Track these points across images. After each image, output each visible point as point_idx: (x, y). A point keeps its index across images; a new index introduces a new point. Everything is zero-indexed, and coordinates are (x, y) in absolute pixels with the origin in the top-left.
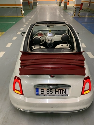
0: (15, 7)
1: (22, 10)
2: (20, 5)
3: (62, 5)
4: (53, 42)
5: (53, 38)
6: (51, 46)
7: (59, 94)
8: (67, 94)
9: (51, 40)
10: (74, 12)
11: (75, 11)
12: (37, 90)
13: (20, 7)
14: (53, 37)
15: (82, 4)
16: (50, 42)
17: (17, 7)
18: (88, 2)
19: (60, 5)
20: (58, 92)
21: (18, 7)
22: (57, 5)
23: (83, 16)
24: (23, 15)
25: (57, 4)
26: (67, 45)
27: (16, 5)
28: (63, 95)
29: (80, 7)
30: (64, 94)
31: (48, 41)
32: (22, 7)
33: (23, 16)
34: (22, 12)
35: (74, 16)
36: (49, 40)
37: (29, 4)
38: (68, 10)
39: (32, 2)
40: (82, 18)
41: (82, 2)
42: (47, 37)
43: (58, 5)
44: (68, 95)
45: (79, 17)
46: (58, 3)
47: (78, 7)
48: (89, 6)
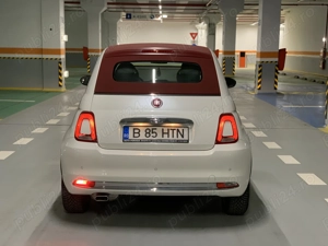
0: (38, 56)
1: (63, 66)
2: (58, 52)
7: (171, 138)
8: (186, 138)
11: (260, 71)
12: (126, 130)
13: (55, 57)
17: (45, 56)
20: (168, 133)
21: (50, 56)
24: (63, 84)
27: (41, 51)
28: (178, 141)
29: (277, 59)
30: (180, 138)
32: (63, 56)
33: (63, 89)
34: (60, 74)
35: (257, 91)
39: (98, 51)
44: (188, 141)
45: (277, 93)
47: (269, 60)
48: (324, 67)
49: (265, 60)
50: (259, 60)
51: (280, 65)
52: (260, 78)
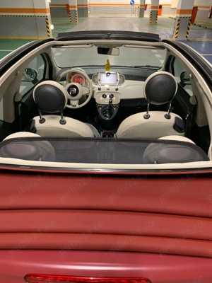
0: (33, 14)
1: (49, 21)
2: (44, 11)
3: (147, 15)
4: (116, 101)
5: (117, 90)
6: (111, 114)
9: (112, 96)
10: (176, 27)
11: (178, 25)
13: (43, 14)
14: (119, 87)
15: (195, 9)
16: (106, 101)
17: (37, 14)
18: (208, 7)
19: (141, 14)
21: (40, 14)
22: (133, 16)
23: (198, 40)
24: (51, 34)
25: (133, 13)
26: (168, 117)
27: (34, 10)
29: (191, 15)
31: (100, 100)
32: (48, 14)
33: (51, 37)
34: (48, 28)
35: (174, 39)
36: (104, 96)
37: (69, 11)
38: (161, 25)
39: (75, 7)
40: (195, 42)
41: (195, 5)
42: (97, 87)
43: (136, 16)
45: (188, 40)
46: (137, 11)
47: (186, 16)
48: (210, 17)
49: (183, 16)
50: (179, 15)
51: (192, 20)
52: (177, 29)
